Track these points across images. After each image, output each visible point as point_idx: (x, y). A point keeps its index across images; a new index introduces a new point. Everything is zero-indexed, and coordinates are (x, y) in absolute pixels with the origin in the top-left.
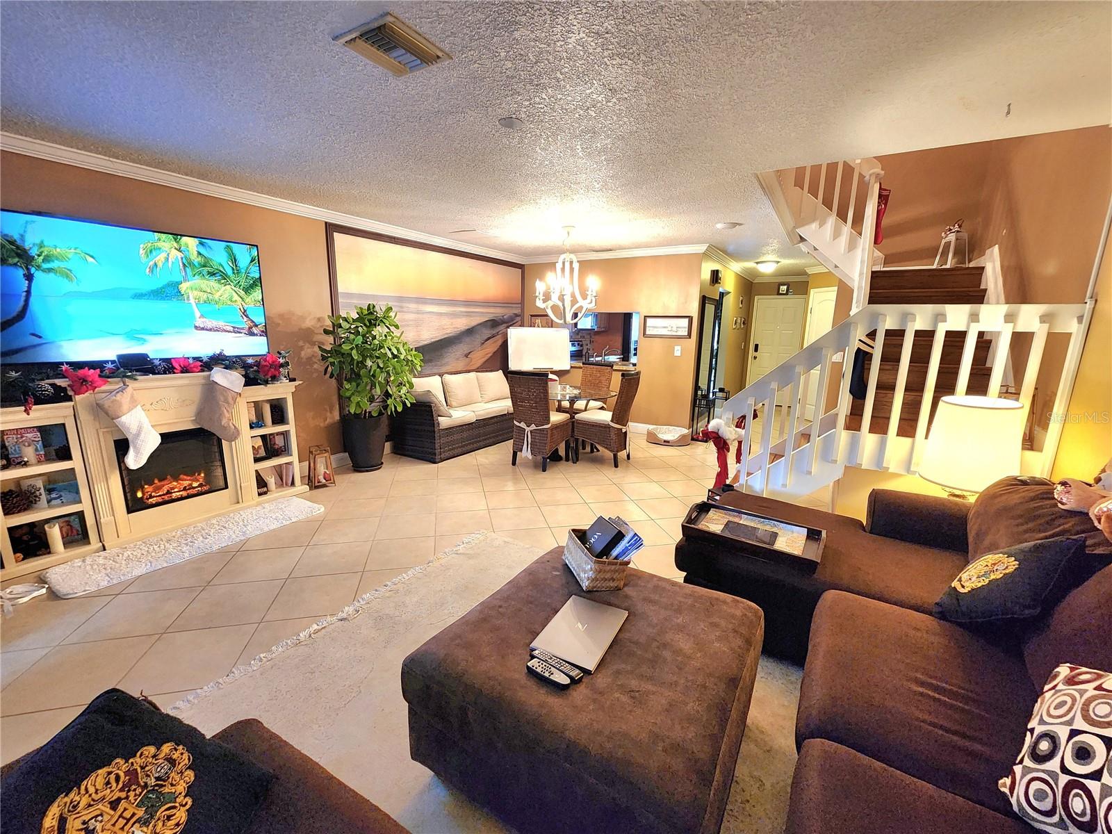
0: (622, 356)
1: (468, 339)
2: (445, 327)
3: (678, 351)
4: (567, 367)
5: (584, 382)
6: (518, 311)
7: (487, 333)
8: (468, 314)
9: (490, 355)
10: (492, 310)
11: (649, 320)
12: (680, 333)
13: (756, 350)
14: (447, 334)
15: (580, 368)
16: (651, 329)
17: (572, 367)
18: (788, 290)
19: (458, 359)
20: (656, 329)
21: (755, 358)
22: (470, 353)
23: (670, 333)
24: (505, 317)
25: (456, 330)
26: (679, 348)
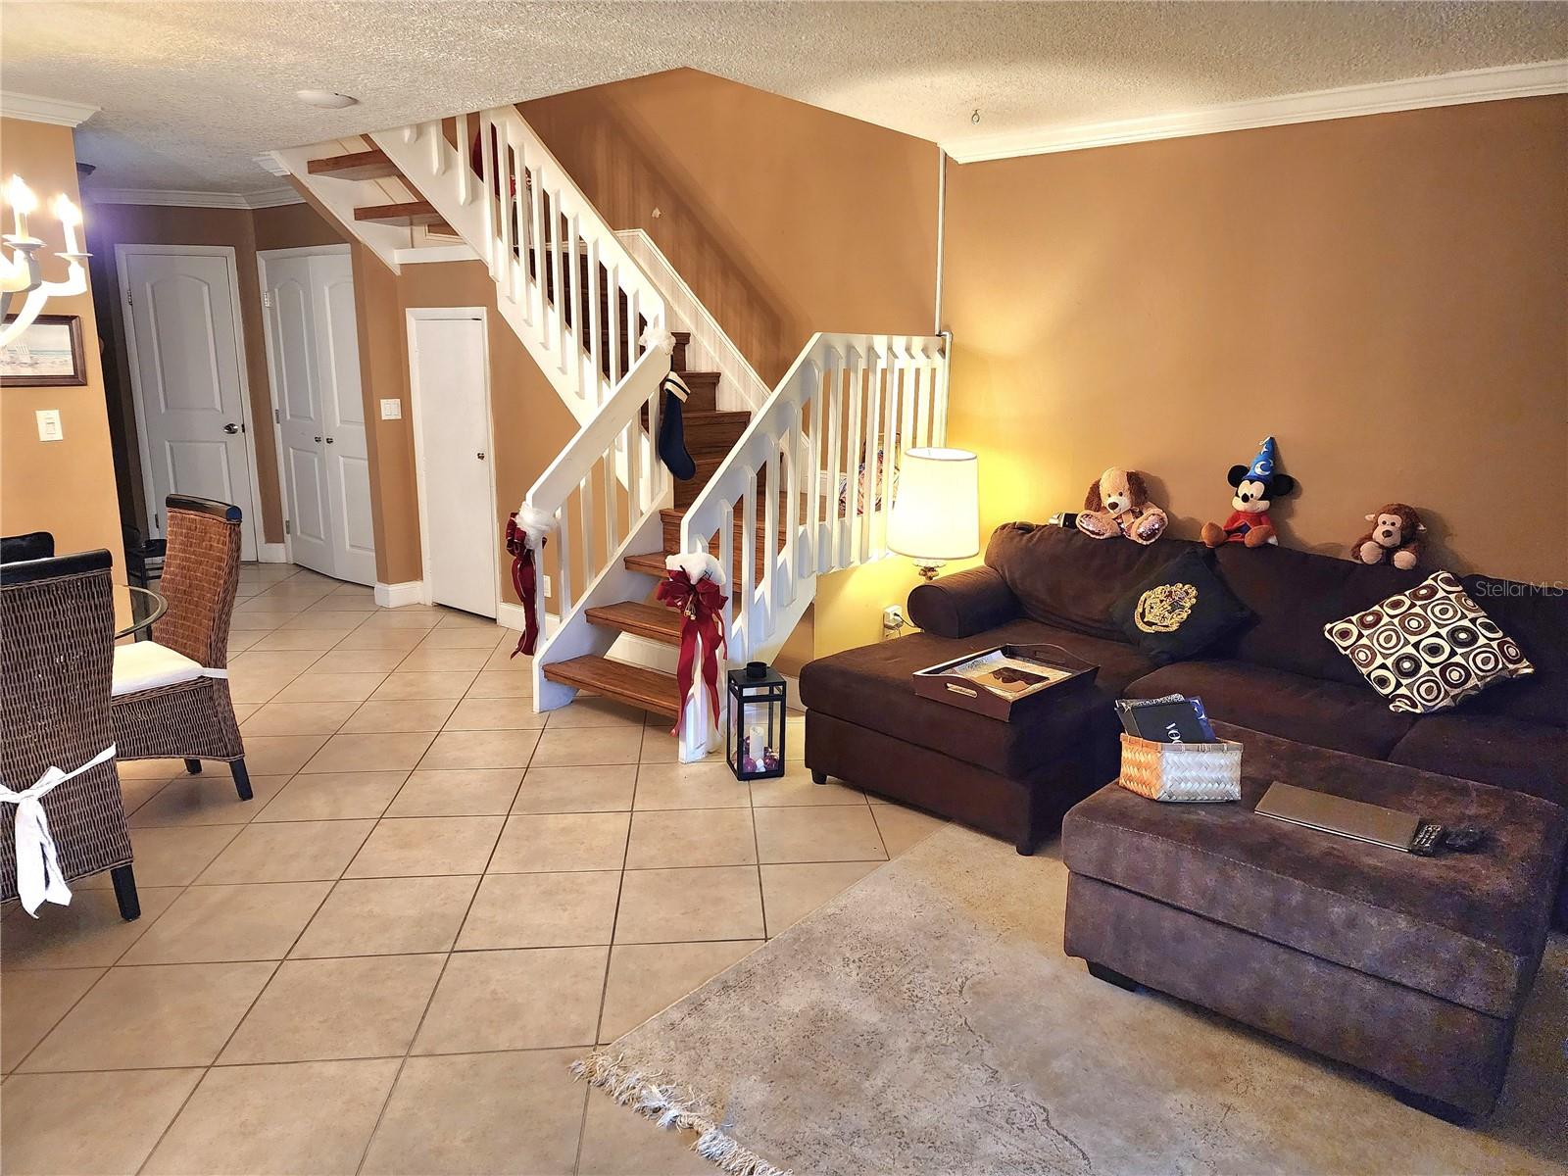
3: (50, 425)
12: (46, 369)
26: (54, 415)
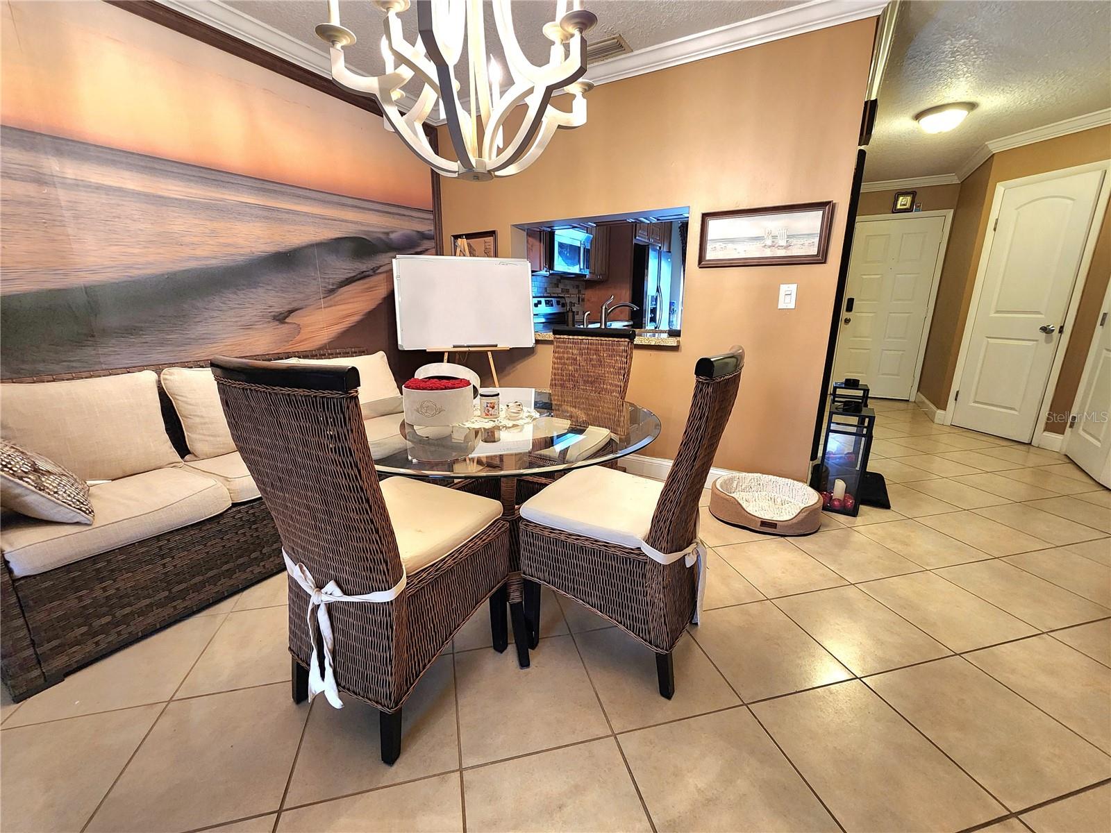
0: (631, 323)
1: (280, 279)
2: (187, 239)
3: (787, 296)
4: (530, 343)
5: (560, 380)
6: (427, 228)
7: (343, 267)
8: (270, 214)
9: (356, 318)
10: (351, 215)
11: (713, 224)
12: (796, 251)
13: (849, 309)
14: (197, 259)
15: (550, 342)
16: (717, 245)
17: (537, 342)
18: (913, 202)
19: (248, 327)
20: (730, 246)
21: (847, 321)
22: (291, 312)
23: (768, 253)
24: (392, 236)
25: (233, 250)
26: (793, 288)
